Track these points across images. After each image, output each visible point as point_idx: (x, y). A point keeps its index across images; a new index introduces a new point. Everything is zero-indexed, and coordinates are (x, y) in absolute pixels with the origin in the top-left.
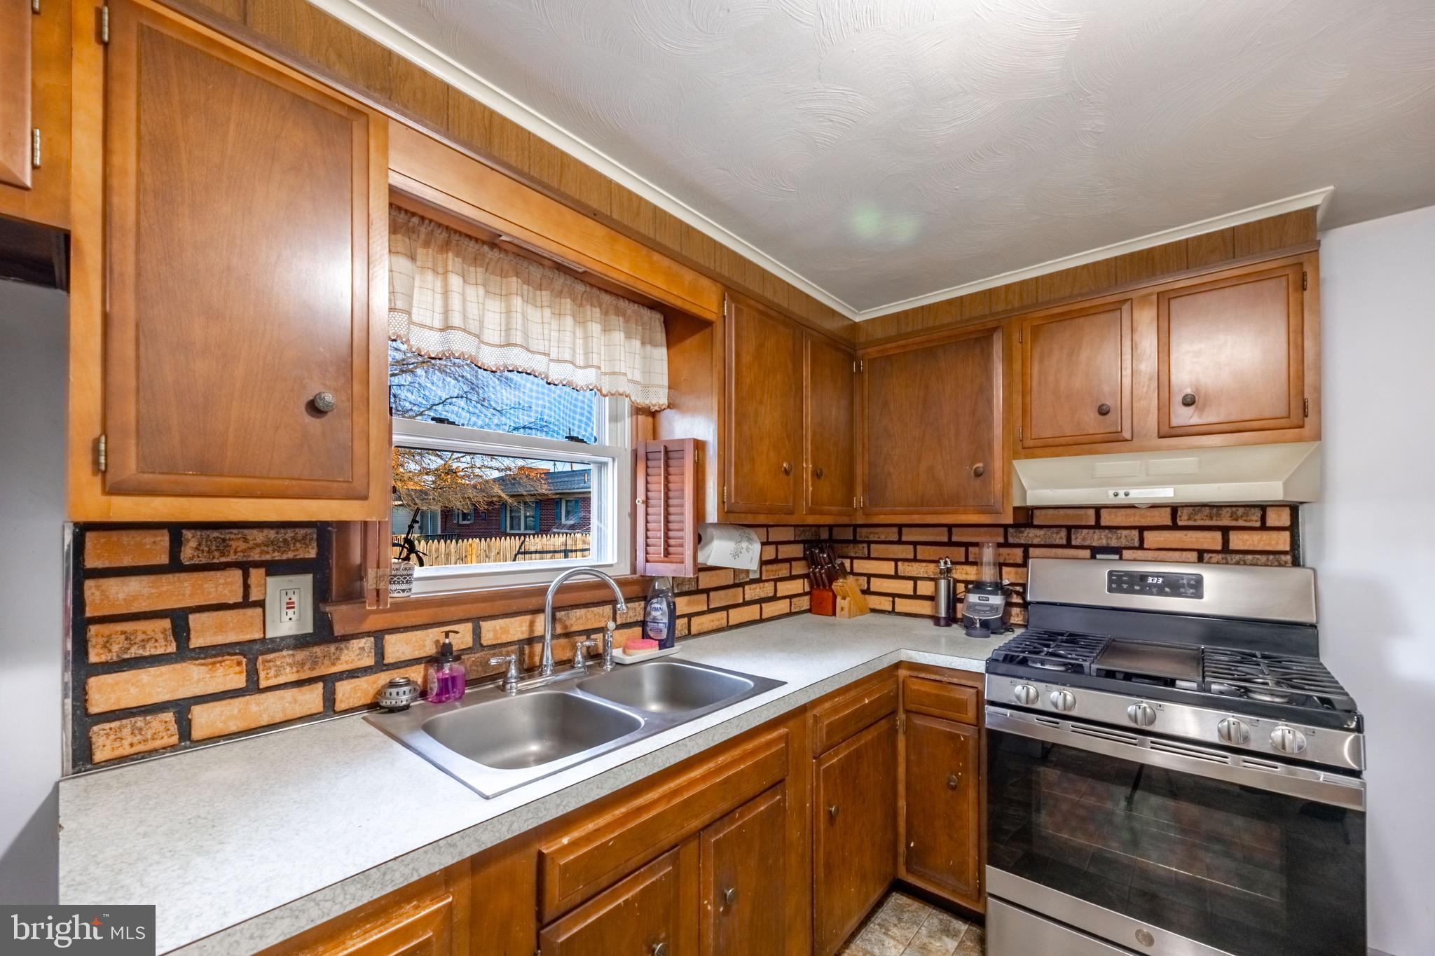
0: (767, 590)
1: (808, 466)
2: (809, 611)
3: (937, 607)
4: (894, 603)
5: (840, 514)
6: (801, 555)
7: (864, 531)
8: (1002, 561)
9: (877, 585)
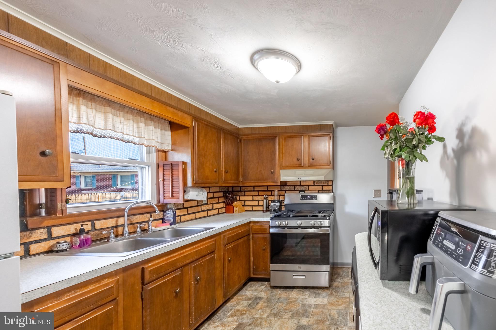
0: (210, 207)
1: (223, 170)
2: (225, 213)
3: (263, 208)
4: (252, 208)
5: (234, 183)
6: (222, 196)
7: (243, 188)
8: (280, 194)
9: (247, 203)
